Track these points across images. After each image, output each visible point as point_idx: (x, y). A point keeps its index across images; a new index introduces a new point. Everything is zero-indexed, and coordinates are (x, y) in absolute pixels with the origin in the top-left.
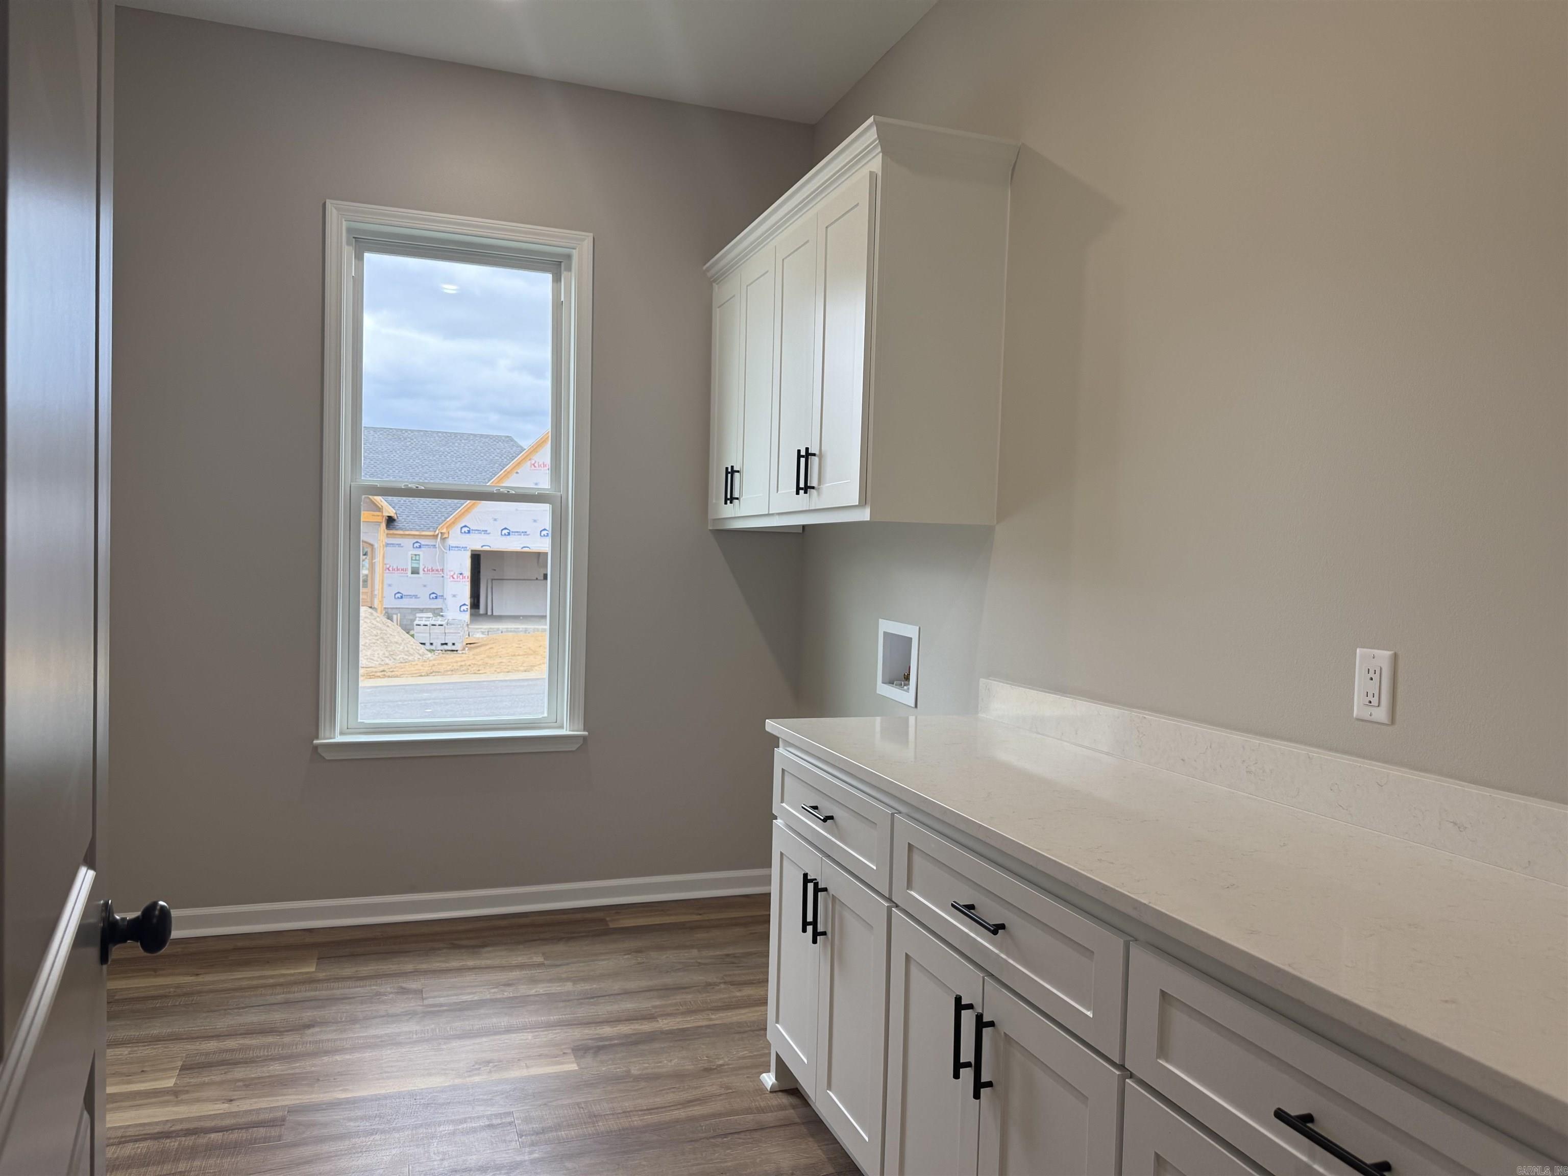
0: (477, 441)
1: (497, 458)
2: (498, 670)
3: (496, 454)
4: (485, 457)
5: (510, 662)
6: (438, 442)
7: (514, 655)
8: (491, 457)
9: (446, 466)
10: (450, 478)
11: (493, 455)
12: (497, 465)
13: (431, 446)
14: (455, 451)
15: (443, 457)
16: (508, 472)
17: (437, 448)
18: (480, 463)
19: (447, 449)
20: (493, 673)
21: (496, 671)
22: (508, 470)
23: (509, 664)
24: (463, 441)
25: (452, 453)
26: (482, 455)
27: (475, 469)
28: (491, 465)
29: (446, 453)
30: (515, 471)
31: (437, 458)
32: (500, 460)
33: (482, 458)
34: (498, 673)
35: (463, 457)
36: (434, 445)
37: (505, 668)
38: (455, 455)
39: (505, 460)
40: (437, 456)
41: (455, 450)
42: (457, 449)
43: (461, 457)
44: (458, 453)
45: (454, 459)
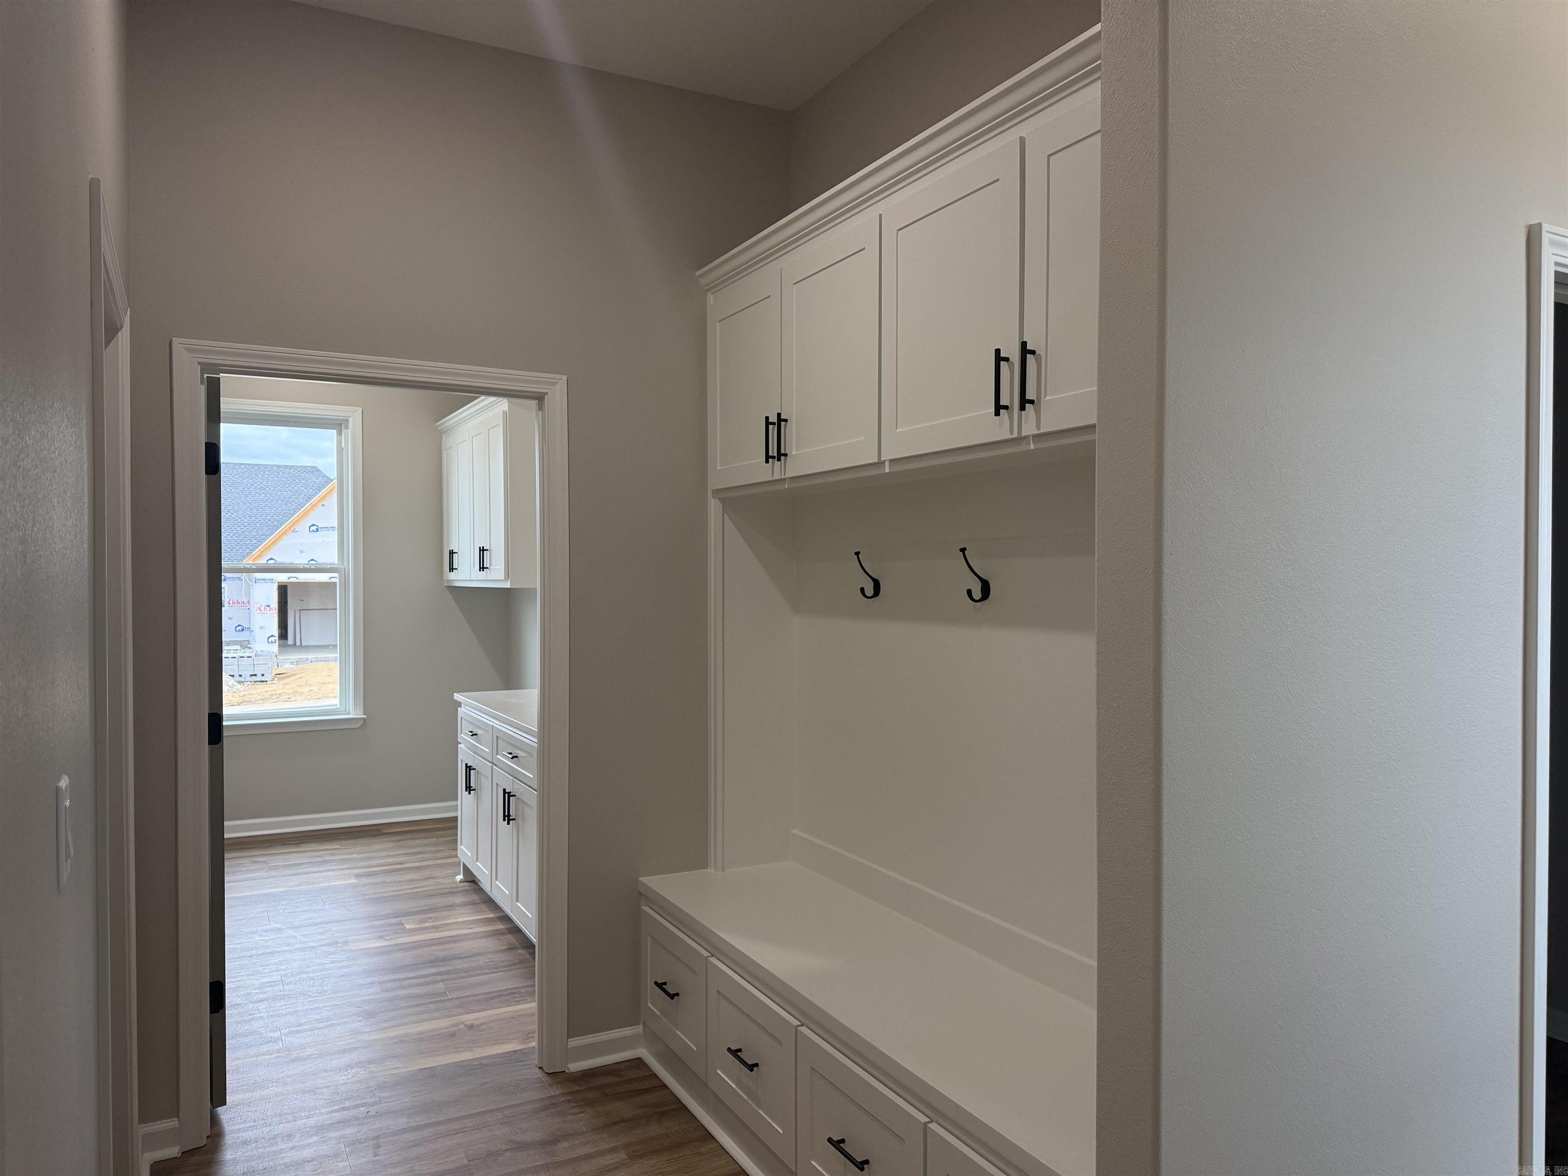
0: (281, 472)
1: (302, 488)
2: (309, 698)
3: (301, 484)
4: (290, 488)
5: (320, 689)
6: (241, 474)
7: (324, 683)
8: (296, 488)
9: (250, 498)
10: (254, 510)
11: (298, 486)
12: (302, 496)
13: (234, 479)
14: (258, 483)
15: (246, 489)
16: (314, 505)
17: (239, 481)
18: (285, 493)
19: (250, 481)
20: (303, 700)
21: (306, 698)
22: (313, 504)
23: (320, 691)
24: (267, 473)
25: (255, 485)
26: (287, 485)
27: (279, 500)
28: (296, 496)
29: (249, 485)
30: (321, 504)
31: (240, 490)
32: (306, 490)
33: (287, 489)
34: (309, 700)
35: (267, 489)
36: (236, 476)
37: (316, 695)
38: (259, 487)
39: (311, 490)
40: (241, 488)
41: (258, 481)
42: (260, 480)
43: (265, 489)
44: (262, 485)
45: (258, 491)
